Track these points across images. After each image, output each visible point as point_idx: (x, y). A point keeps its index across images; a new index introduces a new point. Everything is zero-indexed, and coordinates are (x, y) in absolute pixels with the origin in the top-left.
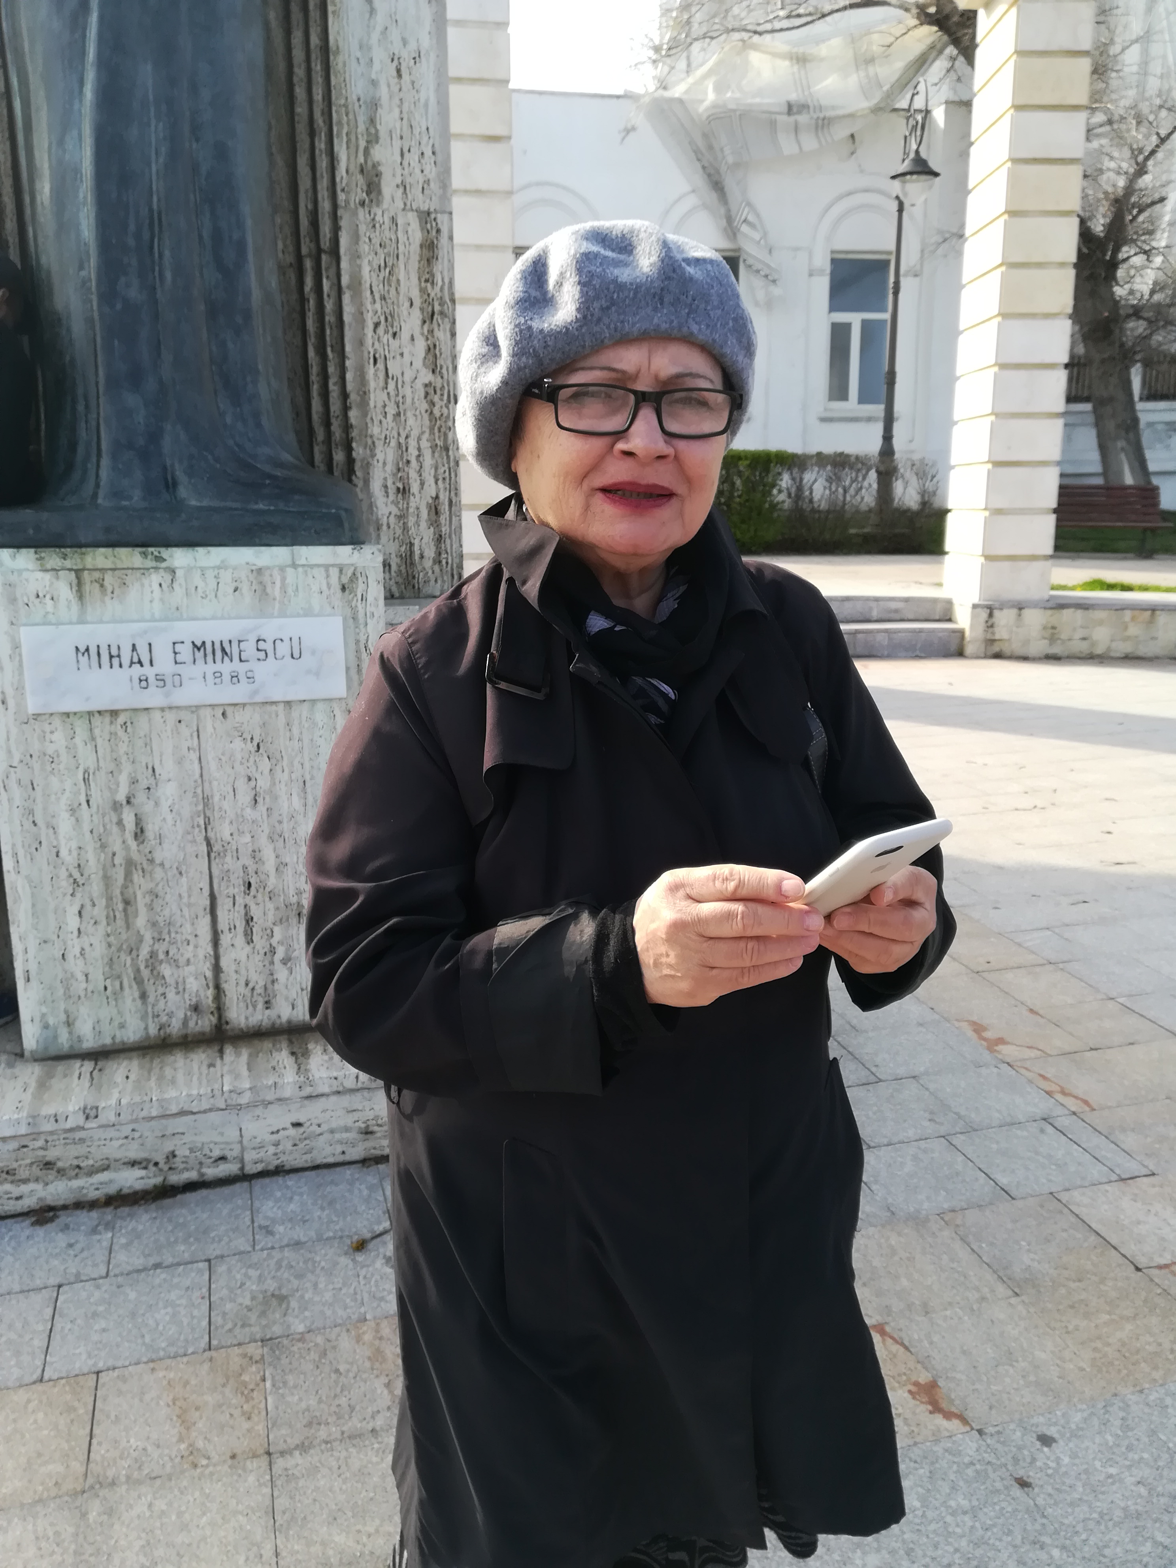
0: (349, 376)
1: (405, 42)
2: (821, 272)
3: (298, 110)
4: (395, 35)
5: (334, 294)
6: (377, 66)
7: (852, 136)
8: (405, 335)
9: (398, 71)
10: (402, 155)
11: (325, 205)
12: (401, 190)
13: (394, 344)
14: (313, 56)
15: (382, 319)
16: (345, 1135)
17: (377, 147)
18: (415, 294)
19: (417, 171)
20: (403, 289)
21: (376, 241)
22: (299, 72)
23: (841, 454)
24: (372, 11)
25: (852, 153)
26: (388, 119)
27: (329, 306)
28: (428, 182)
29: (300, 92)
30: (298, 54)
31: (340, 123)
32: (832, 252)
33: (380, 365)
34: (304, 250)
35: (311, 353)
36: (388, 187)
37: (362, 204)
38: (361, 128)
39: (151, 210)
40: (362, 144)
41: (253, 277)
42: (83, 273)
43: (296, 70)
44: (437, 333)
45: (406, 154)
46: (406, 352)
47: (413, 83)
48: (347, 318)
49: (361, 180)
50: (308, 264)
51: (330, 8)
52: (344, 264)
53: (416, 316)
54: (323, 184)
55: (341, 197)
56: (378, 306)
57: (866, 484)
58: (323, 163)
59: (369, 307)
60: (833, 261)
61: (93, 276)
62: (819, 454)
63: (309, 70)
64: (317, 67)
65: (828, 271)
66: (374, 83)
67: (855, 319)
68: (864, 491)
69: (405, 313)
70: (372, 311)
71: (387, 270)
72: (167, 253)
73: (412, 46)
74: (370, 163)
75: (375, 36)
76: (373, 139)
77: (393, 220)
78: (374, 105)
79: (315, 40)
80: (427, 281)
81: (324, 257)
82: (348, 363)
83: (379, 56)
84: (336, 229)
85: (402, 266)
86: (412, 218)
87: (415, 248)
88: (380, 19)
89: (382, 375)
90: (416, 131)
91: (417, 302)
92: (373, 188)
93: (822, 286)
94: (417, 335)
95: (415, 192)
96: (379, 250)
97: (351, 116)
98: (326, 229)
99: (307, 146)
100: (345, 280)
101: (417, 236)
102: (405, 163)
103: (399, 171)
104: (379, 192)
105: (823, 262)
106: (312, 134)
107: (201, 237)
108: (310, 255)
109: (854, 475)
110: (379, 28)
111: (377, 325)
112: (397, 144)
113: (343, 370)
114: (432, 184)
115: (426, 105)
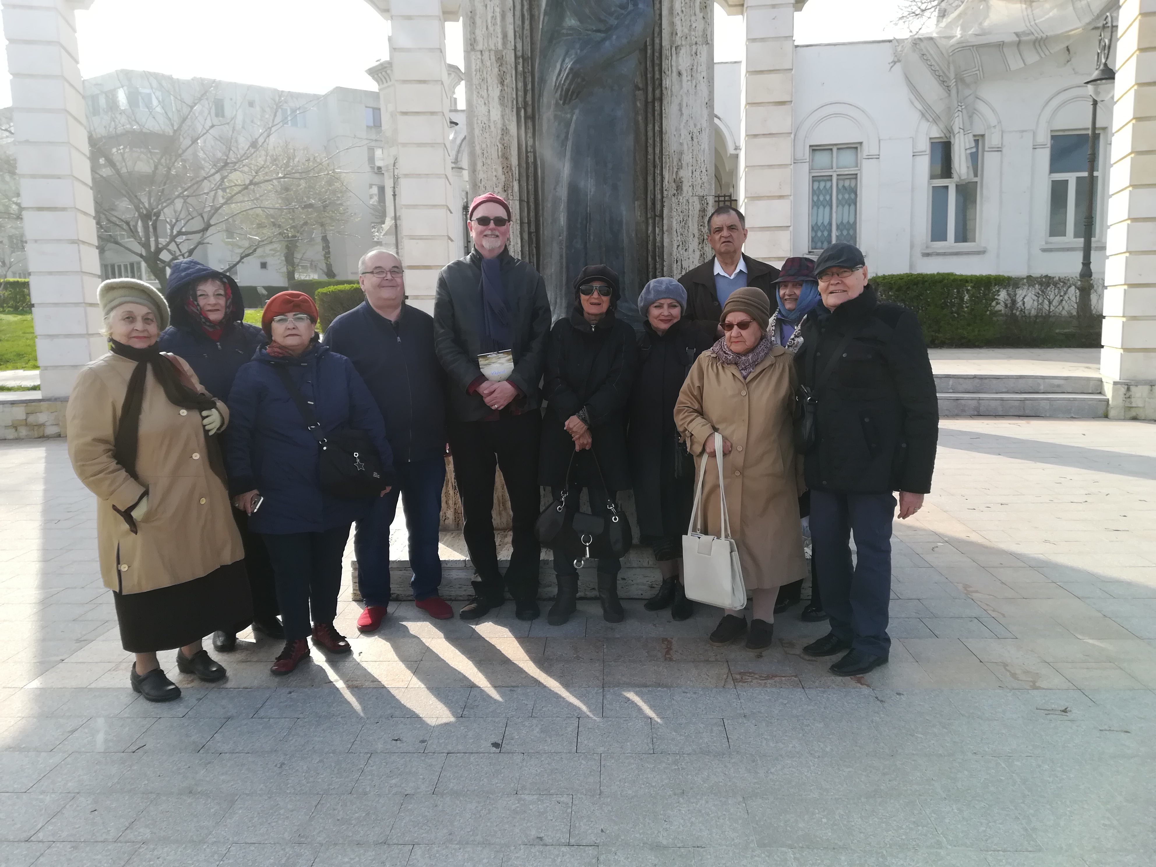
0: (665, 269)
1: (695, 125)
2: (1043, 146)
3: (649, 157)
4: (691, 123)
5: (661, 233)
6: (683, 137)
7: (1068, 49)
8: (691, 250)
9: (692, 138)
10: (692, 173)
11: (659, 197)
12: (691, 188)
13: (686, 254)
14: (656, 135)
15: (681, 243)
16: (643, 587)
17: (681, 171)
18: (696, 232)
19: (699, 179)
20: (690, 230)
21: (679, 210)
22: (650, 141)
23: (1046, 276)
24: (682, 114)
25: (1068, 61)
26: (687, 158)
27: (658, 239)
28: (703, 183)
29: (650, 150)
30: (650, 134)
31: (666, 162)
32: (1052, 131)
33: (679, 263)
34: (649, 215)
35: (650, 259)
36: (686, 187)
37: (674, 195)
38: (675, 163)
39: (587, 213)
40: (675, 170)
41: (625, 235)
42: (561, 238)
43: (649, 141)
44: (705, 248)
45: (694, 172)
46: (691, 257)
47: (698, 142)
48: (665, 244)
49: (674, 186)
50: (650, 221)
51: (664, 115)
52: (665, 221)
53: (696, 240)
54: (658, 188)
55: (665, 193)
56: (679, 238)
57: (1066, 298)
58: (658, 179)
59: (675, 239)
60: (1053, 137)
61: (564, 240)
62: (1029, 277)
63: (654, 141)
64: (658, 139)
65: (1049, 145)
66: (681, 144)
67: (1071, 178)
68: (1064, 302)
69: (691, 240)
70: (677, 240)
71: (684, 223)
72: (592, 229)
73: (699, 127)
74: (678, 178)
75: (682, 124)
76: (680, 167)
77: (688, 201)
78: (681, 153)
79: (657, 128)
80: (701, 226)
81: (657, 218)
82: (665, 263)
83: (684, 132)
84: (663, 206)
85: (690, 220)
86: (696, 199)
87: (697, 212)
88: (685, 117)
89: (679, 268)
90: (699, 163)
91: (697, 235)
92: (679, 188)
93: (1044, 156)
94: (696, 250)
95: (698, 187)
96: (681, 214)
97: (671, 159)
98: (658, 206)
99: (652, 172)
100: (665, 228)
101: (698, 207)
102: (694, 176)
103: (691, 180)
104: (682, 190)
105: (1044, 138)
106: (655, 167)
107: (605, 221)
108: (651, 218)
109: (1057, 291)
110: (684, 121)
111: (678, 246)
112: (690, 168)
113: (663, 266)
114: (705, 184)
115: (704, 151)
